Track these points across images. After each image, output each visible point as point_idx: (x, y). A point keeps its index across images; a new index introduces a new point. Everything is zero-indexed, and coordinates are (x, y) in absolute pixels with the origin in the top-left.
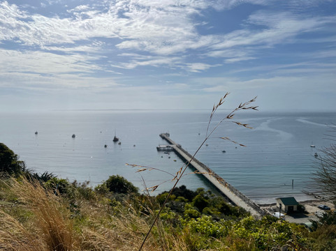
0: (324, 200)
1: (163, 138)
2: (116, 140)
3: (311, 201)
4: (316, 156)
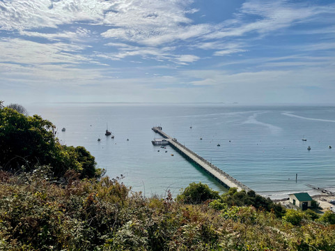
0: (332, 195)
1: (156, 132)
2: (108, 134)
3: (320, 196)
4: (309, 149)
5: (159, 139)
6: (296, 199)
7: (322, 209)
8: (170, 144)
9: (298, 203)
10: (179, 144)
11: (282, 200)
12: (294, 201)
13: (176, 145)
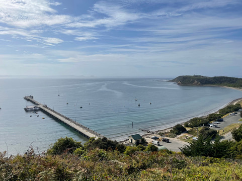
0: (153, 133)
1: (28, 100)
3: (146, 135)
4: (139, 106)
5: (31, 106)
6: (132, 138)
7: (147, 143)
8: (41, 109)
9: (134, 141)
10: (50, 109)
11: (124, 141)
12: (132, 140)
13: (46, 110)
